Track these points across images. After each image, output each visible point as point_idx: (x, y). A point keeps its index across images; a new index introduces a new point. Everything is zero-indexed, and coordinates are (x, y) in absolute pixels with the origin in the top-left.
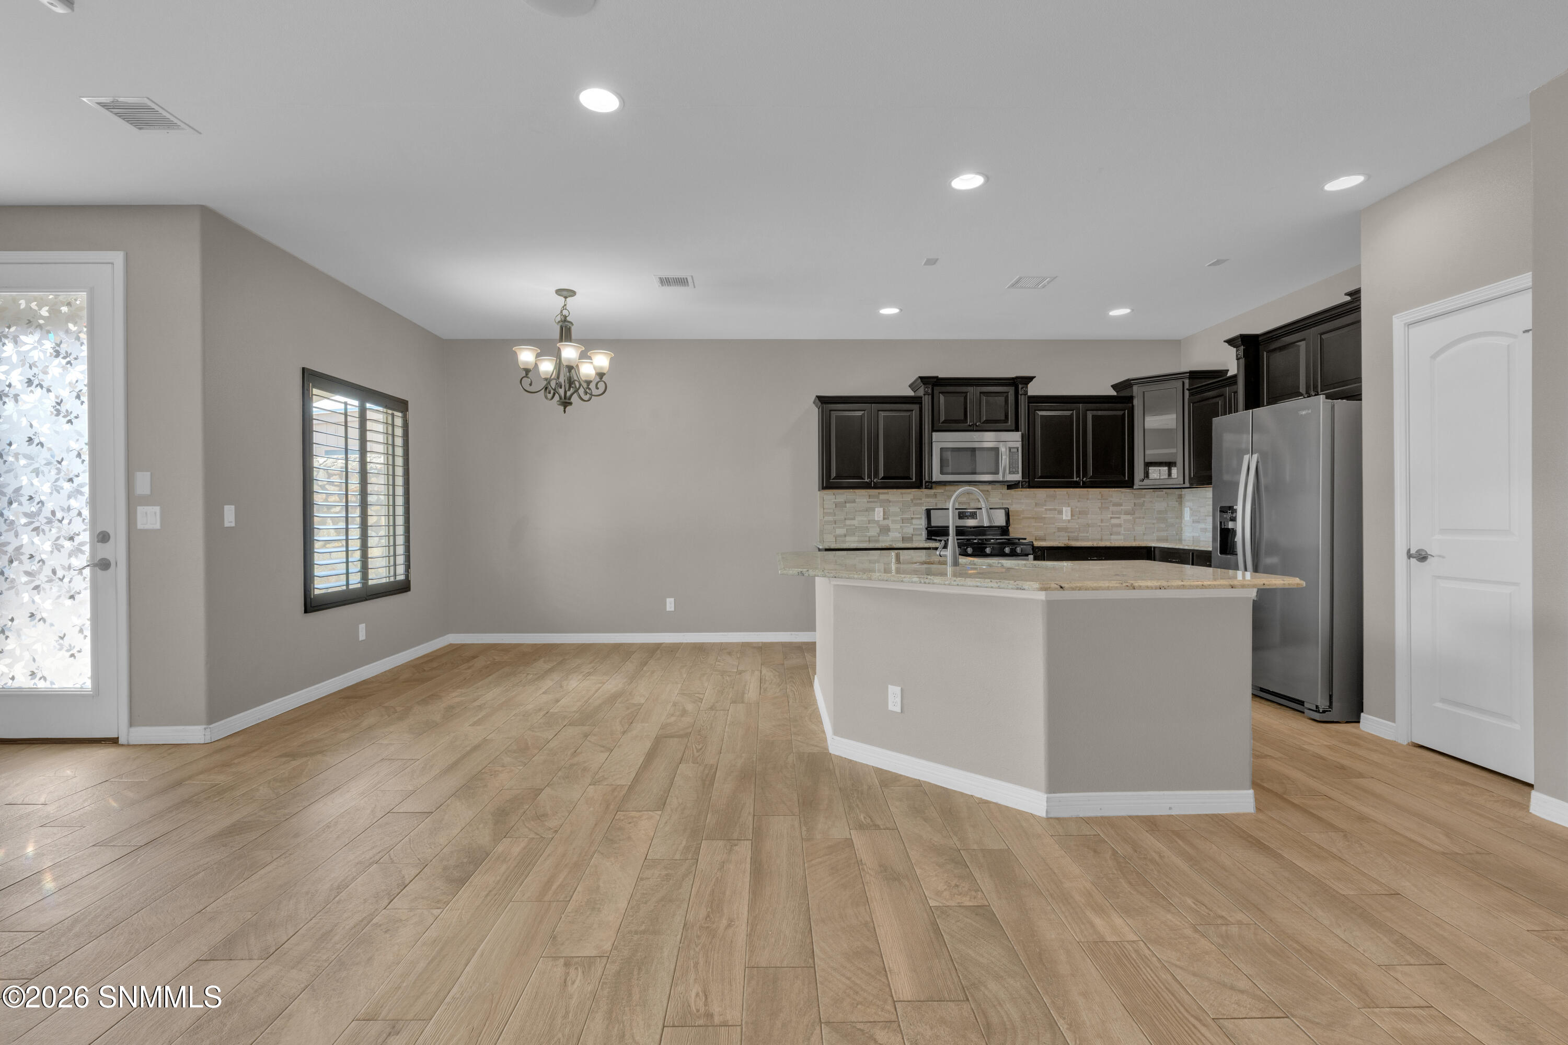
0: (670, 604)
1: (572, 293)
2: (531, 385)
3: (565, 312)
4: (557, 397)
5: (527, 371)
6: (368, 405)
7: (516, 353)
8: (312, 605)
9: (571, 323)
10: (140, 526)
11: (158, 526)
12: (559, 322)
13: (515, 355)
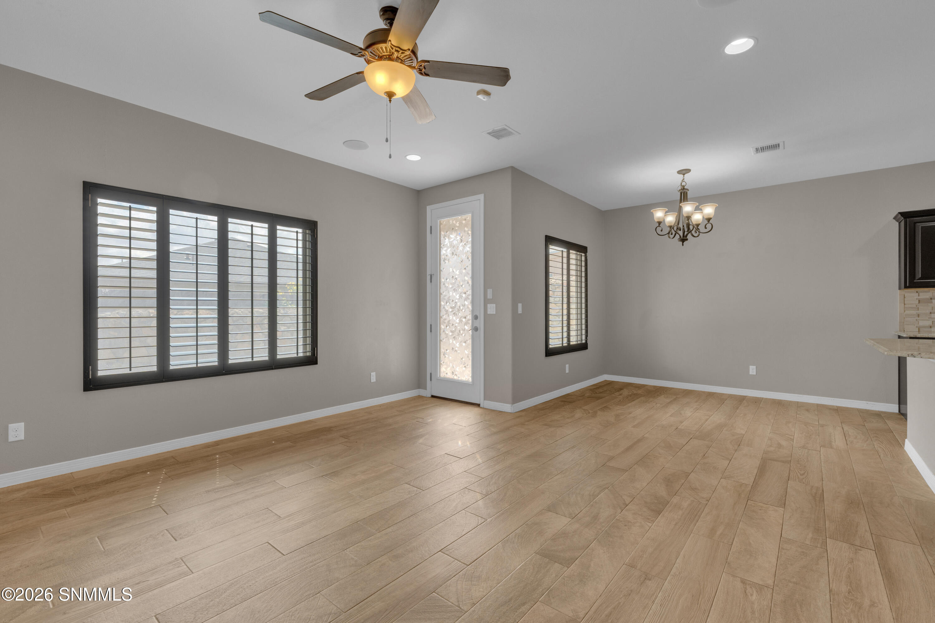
0: (752, 370)
1: (688, 171)
2: (662, 231)
3: (684, 184)
4: (677, 236)
5: (660, 223)
6: (571, 251)
7: (653, 214)
8: (550, 352)
9: (688, 190)
10: (488, 313)
11: (495, 313)
12: (680, 190)
13: (652, 215)
